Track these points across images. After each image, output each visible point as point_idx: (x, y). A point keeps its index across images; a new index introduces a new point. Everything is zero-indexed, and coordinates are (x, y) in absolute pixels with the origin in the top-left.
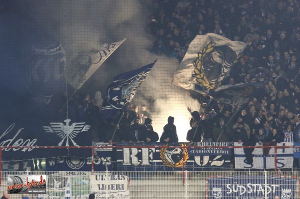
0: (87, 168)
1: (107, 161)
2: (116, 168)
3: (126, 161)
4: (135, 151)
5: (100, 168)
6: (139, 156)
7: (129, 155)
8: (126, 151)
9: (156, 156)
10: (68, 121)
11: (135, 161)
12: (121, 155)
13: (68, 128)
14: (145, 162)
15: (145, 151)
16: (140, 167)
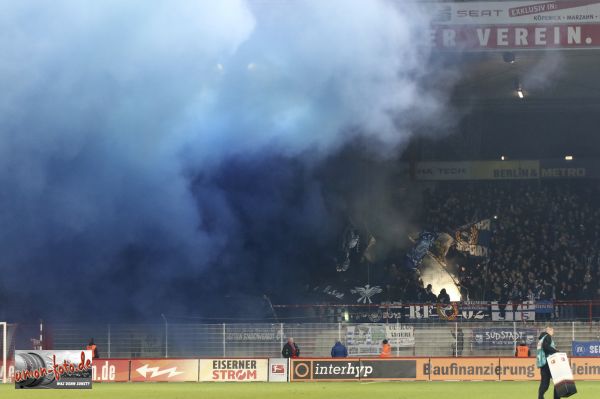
0: (383, 321)
1: (398, 316)
2: (405, 321)
3: (412, 315)
4: (418, 308)
5: (393, 321)
6: (422, 312)
7: (414, 311)
8: (412, 308)
9: (434, 311)
10: (368, 286)
11: (419, 316)
12: (408, 312)
13: (367, 291)
14: (426, 315)
15: (426, 308)
16: (423, 320)
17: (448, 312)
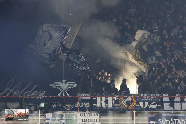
0: (75, 109)
1: (87, 105)
2: (93, 109)
3: (99, 105)
4: (104, 99)
5: (83, 109)
6: (106, 102)
7: (100, 102)
8: (99, 99)
9: (117, 102)
10: (64, 81)
11: (104, 105)
12: (96, 102)
13: (64, 86)
14: (110, 105)
15: (110, 99)
16: (107, 109)
17: (127, 102)
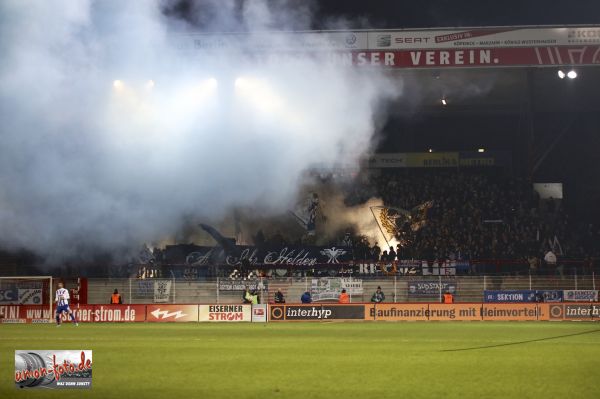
0: (340, 275)
1: (351, 271)
2: (356, 275)
3: (361, 271)
4: (366, 265)
5: (347, 275)
6: (369, 268)
7: (363, 268)
8: (361, 265)
9: (378, 268)
11: (366, 271)
12: (358, 268)
14: (372, 272)
15: (372, 266)
16: (369, 274)
17: (388, 268)
